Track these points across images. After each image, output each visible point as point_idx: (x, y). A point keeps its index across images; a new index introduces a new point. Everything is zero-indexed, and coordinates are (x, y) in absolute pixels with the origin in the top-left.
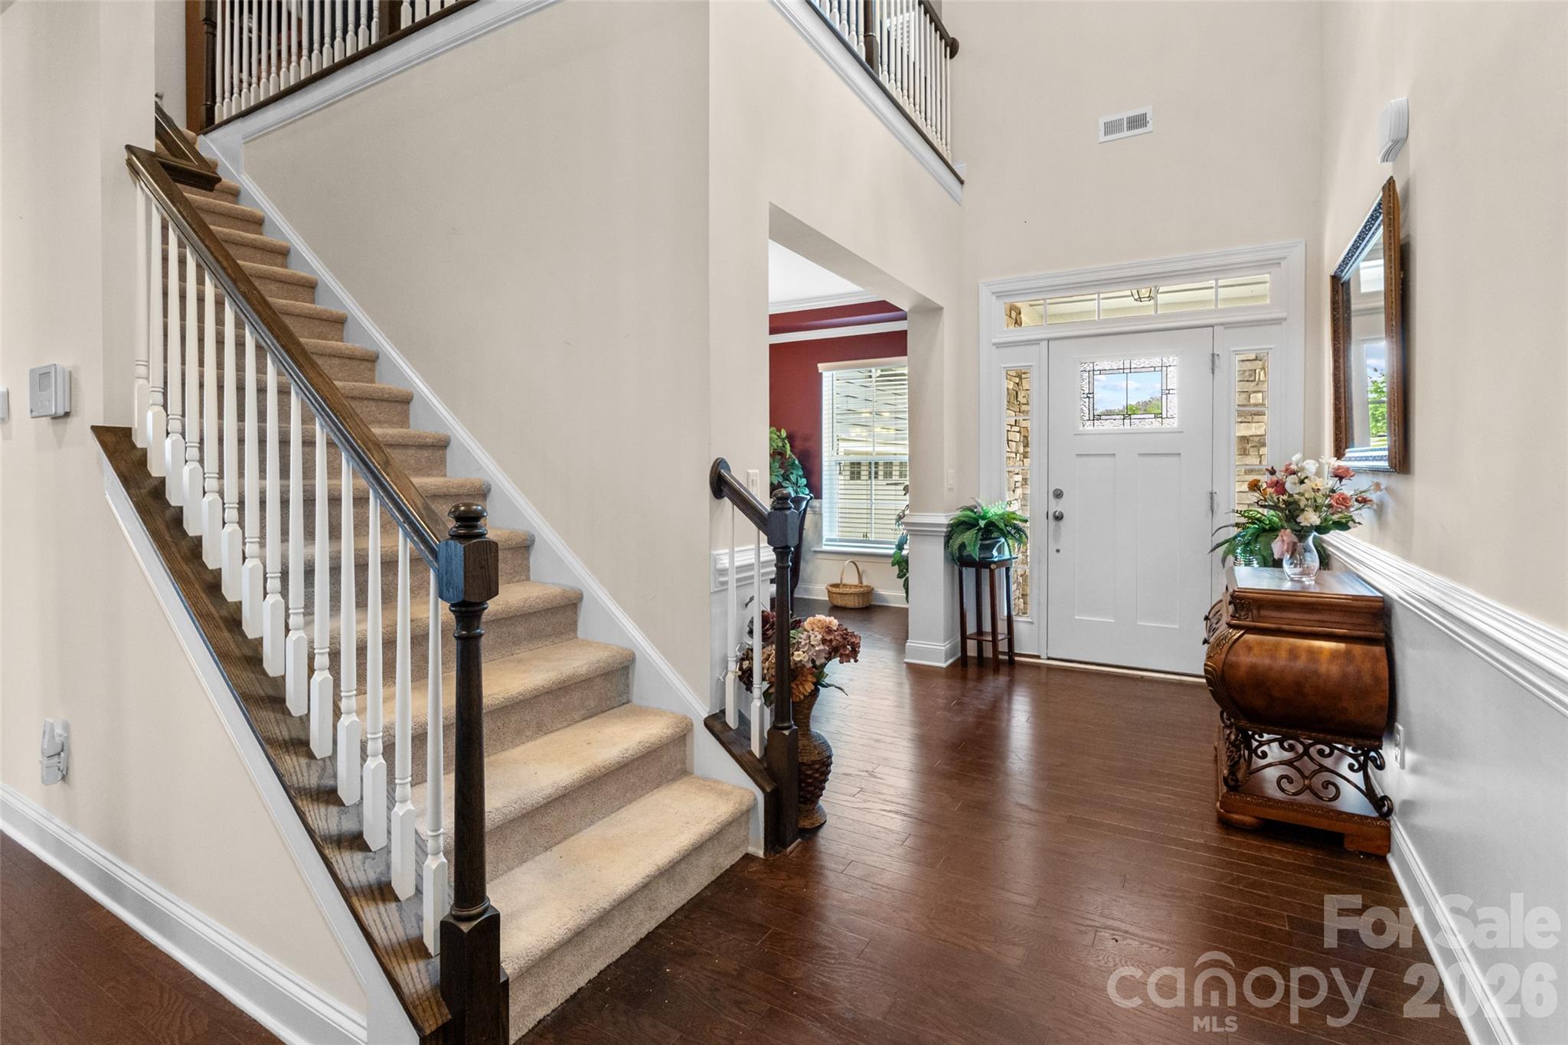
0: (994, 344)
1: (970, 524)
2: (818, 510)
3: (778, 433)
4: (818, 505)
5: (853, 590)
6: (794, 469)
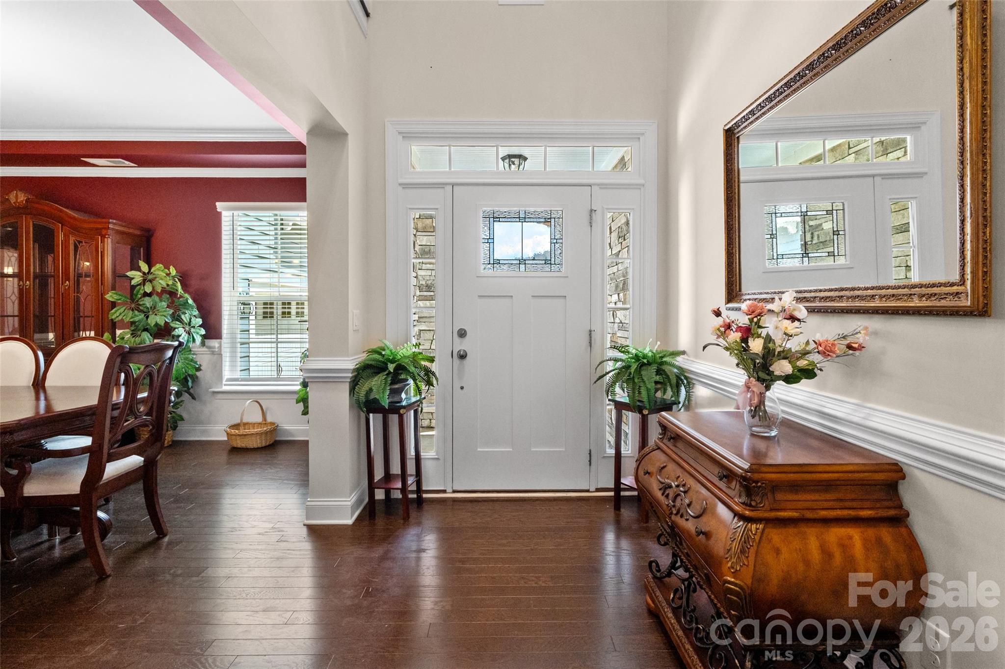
0: (400, 184)
1: (377, 368)
2: (217, 350)
3: (167, 270)
4: (217, 345)
5: (257, 430)
6: (187, 309)
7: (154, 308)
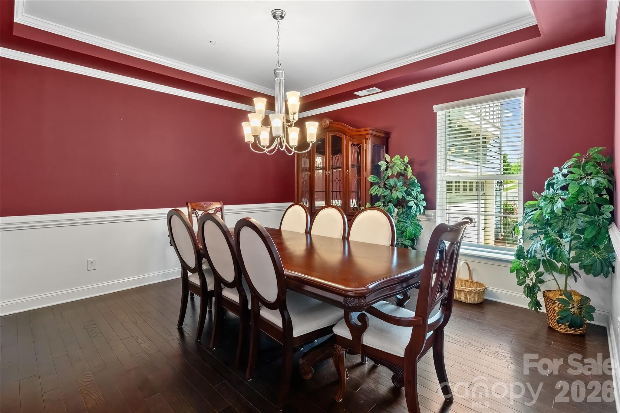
2: (432, 218)
6: (415, 187)
7: (395, 186)
